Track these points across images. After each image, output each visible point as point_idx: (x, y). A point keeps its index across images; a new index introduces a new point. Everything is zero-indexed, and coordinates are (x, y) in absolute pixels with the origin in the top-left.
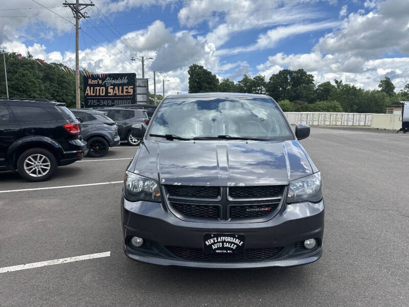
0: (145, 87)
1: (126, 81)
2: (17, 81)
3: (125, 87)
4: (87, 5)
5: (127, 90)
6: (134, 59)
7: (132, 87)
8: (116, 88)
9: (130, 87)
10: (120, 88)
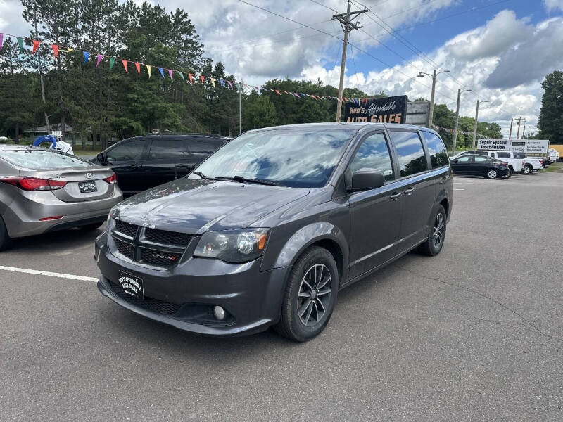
0: (425, 113)
1: (392, 107)
2: (302, 113)
3: (391, 116)
4: (359, 12)
5: (393, 120)
6: (422, 74)
7: (400, 114)
8: (381, 117)
9: (398, 115)
10: (386, 116)
